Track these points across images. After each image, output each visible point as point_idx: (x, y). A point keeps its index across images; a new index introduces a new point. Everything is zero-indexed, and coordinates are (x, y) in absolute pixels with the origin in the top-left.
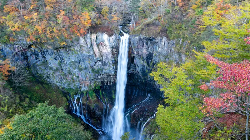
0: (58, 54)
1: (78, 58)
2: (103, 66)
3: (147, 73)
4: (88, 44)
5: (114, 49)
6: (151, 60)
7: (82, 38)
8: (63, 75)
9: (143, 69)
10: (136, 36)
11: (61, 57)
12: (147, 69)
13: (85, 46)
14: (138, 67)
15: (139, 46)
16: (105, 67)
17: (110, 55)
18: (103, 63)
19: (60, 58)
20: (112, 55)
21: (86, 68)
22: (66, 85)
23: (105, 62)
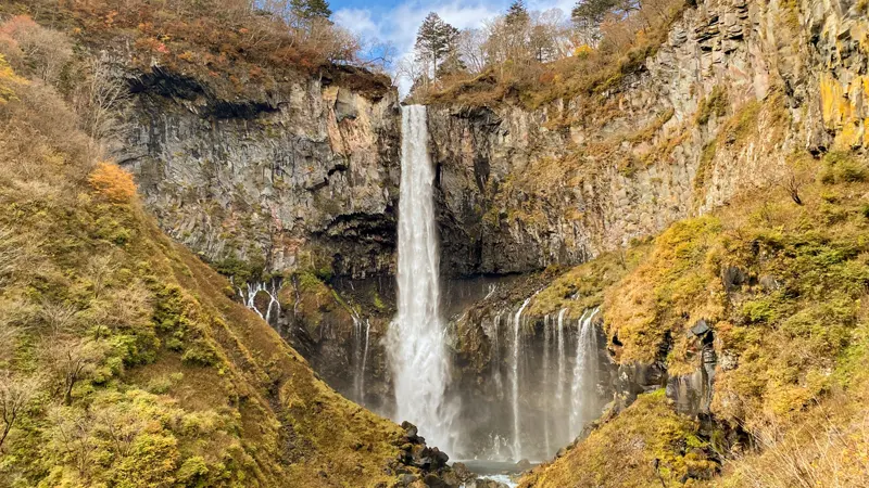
0: (211, 136)
1: (275, 151)
2: (352, 186)
3: (479, 213)
4: (315, 106)
5: (384, 138)
6: (487, 176)
7: (299, 88)
8: (213, 213)
9: (465, 202)
10: (440, 108)
11: (217, 146)
12: (476, 201)
13: (306, 112)
14: (453, 197)
15: (452, 133)
16: (357, 188)
17: (373, 154)
18: (352, 176)
19: (214, 149)
20: (379, 157)
21: (297, 186)
22: (220, 247)
23: (357, 173)
